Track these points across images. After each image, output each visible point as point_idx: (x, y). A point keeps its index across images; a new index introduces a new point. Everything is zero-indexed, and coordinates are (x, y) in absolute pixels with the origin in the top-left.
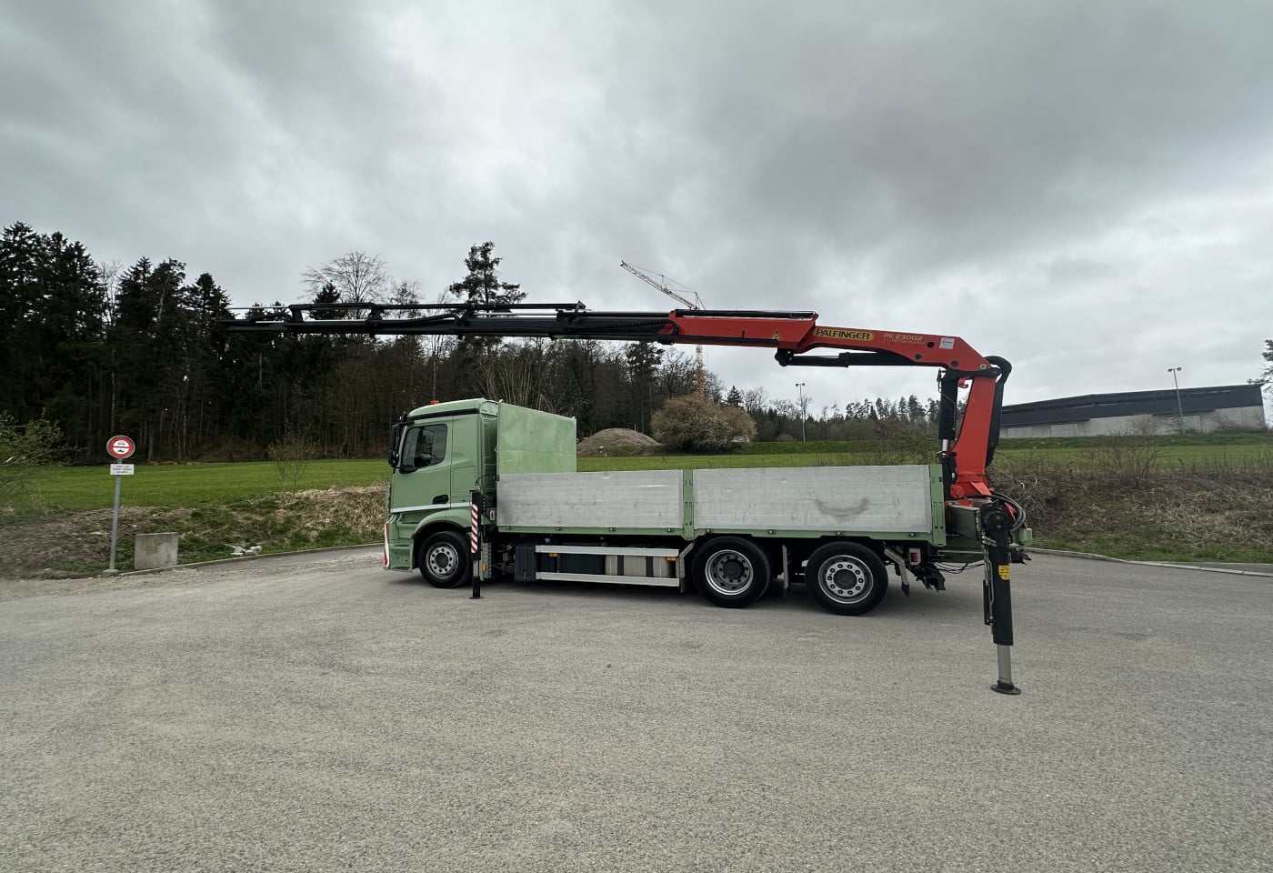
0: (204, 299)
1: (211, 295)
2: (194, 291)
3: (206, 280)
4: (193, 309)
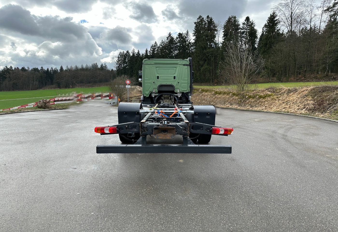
0: (247, 26)
1: (249, 24)
2: (244, 24)
3: (248, 19)
4: (243, 31)
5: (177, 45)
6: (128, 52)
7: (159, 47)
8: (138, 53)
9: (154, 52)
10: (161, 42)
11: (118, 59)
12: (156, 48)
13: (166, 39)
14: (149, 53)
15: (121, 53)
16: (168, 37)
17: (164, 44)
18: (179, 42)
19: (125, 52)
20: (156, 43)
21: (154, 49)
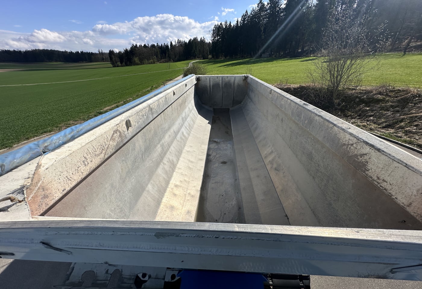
5: (268, 12)
6: (221, 24)
7: (250, 15)
8: (230, 24)
9: (245, 22)
10: (252, 10)
11: (213, 32)
12: (246, 18)
13: (257, 5)
14: (240, 24)
15: (216, 25)
16: (259, 4)
17: (254, 12)
18: (270, 8)
19: (219, 24)
20: (247, 12)
21: (245, 18)
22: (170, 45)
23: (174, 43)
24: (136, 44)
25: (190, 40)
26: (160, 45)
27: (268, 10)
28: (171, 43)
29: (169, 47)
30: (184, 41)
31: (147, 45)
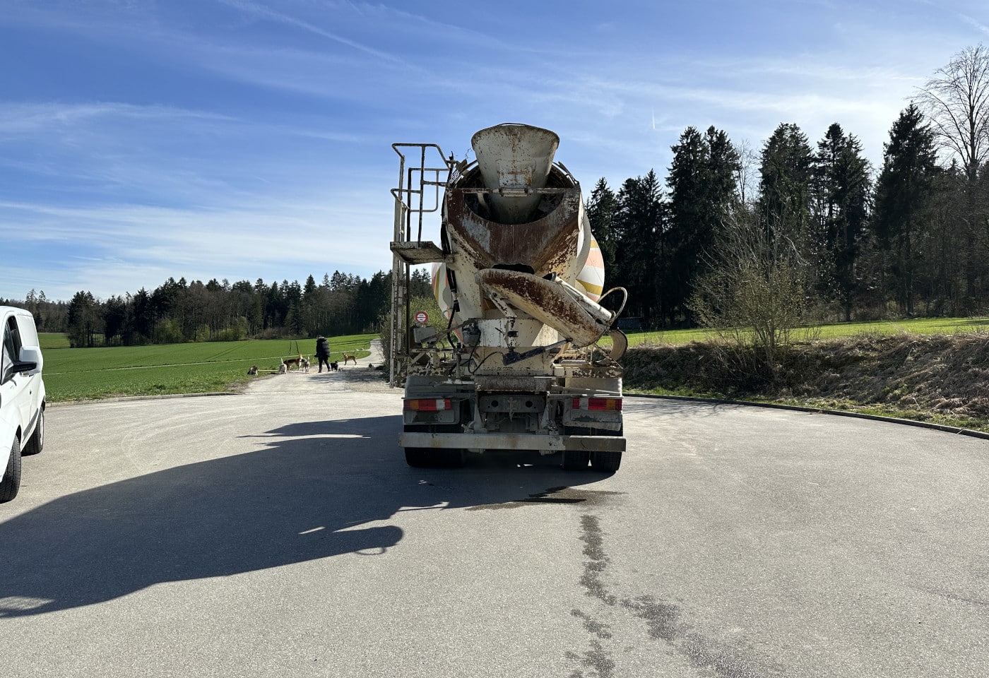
0: (833, 152)
1: (841, 145)
2: (823, 145)
3: (835, 131)
4: (821, 165)
5: (622, 213)
13: (592, 196)
16: (596, 192)
18: (628, 203)
22: (306, 286)
23: (319, 282)
24: (183, 279)
25: (380, 274)
26: (270, 285)
27: (624, 206)
28: (311, 280)
29: (303, 291)
30: (358, 277)
31: (221, 284)
